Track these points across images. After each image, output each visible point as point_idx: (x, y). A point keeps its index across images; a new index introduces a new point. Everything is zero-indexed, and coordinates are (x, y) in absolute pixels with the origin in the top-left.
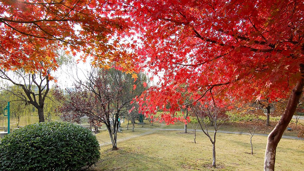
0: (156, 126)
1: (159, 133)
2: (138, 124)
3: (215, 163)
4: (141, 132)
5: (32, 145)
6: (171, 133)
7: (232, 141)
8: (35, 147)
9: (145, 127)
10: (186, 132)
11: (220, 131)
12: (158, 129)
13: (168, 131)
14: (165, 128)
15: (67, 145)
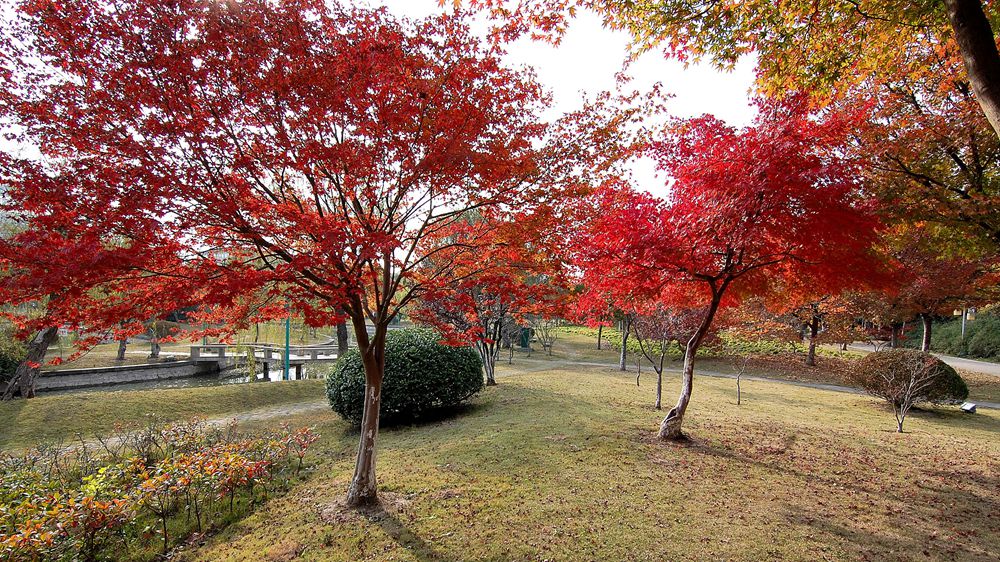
0: (558, 357)
1: (566, 368)
2: (518, 350)
3: (659, 403)
4: (527, 366)
5: (408, 355)
6: (593, 369)
7: (714, 388)
8: (412, 358)
9: (533, 358)
10: (624, 369)
11: (699, 372)
12: (562, 361)
13: (585, 366)
14: (579, 361)
15: (449, 359)
